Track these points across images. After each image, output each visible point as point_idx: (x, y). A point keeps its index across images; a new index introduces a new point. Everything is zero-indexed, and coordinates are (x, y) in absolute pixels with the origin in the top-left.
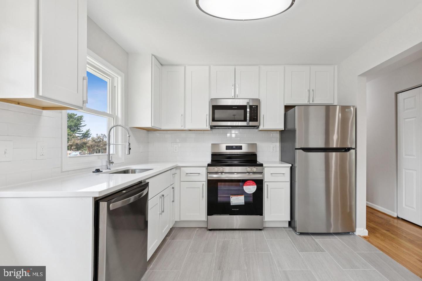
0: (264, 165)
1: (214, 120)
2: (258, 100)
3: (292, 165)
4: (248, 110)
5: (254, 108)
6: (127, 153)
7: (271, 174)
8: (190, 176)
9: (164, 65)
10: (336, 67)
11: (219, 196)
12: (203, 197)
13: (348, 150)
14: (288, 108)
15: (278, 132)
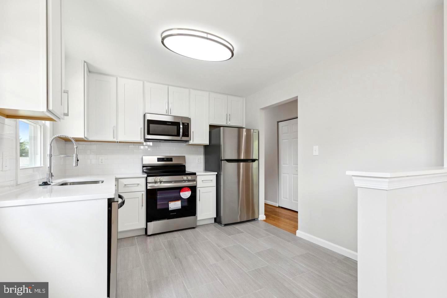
0: (197, 174)
1: (149, 134)
2: (189, 119)
3: (218, 173)
4: (181, 126)
5: (186, 125)
6: (74, 165)
7: (202, 181)
8: (128, 187)
9: (91, 72)
10: (244, 99)
11: (158, 203)
12: (142, 206)
13: (254, 160)
14: (212, 127)
15: (202, 147)
